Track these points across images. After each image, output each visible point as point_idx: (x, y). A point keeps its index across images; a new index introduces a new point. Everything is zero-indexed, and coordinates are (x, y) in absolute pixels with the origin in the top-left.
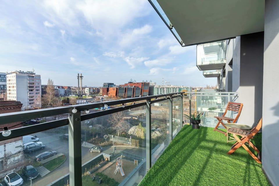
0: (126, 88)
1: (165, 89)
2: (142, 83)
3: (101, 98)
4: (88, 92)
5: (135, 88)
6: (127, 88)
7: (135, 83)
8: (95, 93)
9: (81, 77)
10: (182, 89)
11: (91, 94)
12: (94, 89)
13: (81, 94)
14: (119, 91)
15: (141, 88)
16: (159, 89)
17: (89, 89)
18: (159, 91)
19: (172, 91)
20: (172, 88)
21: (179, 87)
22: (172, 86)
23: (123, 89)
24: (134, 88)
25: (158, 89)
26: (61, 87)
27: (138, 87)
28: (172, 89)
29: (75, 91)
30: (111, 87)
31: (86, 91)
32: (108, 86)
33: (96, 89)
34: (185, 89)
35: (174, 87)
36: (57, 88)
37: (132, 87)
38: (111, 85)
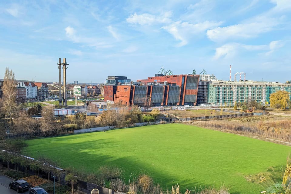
0: (149, 87)
1: (235, 90)
2: (184, 76)
3: (100, 107)
4: (78, 94)
5: (168, 86)
6: (152, 86)
7: (169, 77)
8: (91, 96)
9: (65, 64)
10: (274, 88)
11: (84, 97)
12: (91, 87)
13: (64, 98)
14: (137, 93)
15: (180, 86)
16: (221, 90)
17: (80, 87)
18: (221, 93)
19: (250, 93)
20: (249, 87)
21: (268, 83)
22: (250, 82)
23: (144, 88)
24: (166, 87)
25: (219, 89)
26: (30, 84)
27: (176, 84)
28: (250, 90)
29: (56, 92)
30: (121, 84)
31: (74, 91)
32: (117, 83)
33: (94, 87)
34: (282, 90)
35: (255, 84)
36: (24, 86)
37: (162, 84)
38: (121, 79)
